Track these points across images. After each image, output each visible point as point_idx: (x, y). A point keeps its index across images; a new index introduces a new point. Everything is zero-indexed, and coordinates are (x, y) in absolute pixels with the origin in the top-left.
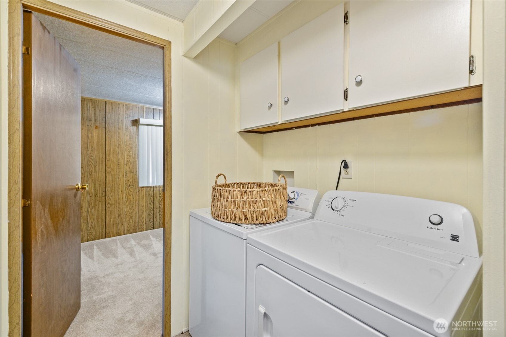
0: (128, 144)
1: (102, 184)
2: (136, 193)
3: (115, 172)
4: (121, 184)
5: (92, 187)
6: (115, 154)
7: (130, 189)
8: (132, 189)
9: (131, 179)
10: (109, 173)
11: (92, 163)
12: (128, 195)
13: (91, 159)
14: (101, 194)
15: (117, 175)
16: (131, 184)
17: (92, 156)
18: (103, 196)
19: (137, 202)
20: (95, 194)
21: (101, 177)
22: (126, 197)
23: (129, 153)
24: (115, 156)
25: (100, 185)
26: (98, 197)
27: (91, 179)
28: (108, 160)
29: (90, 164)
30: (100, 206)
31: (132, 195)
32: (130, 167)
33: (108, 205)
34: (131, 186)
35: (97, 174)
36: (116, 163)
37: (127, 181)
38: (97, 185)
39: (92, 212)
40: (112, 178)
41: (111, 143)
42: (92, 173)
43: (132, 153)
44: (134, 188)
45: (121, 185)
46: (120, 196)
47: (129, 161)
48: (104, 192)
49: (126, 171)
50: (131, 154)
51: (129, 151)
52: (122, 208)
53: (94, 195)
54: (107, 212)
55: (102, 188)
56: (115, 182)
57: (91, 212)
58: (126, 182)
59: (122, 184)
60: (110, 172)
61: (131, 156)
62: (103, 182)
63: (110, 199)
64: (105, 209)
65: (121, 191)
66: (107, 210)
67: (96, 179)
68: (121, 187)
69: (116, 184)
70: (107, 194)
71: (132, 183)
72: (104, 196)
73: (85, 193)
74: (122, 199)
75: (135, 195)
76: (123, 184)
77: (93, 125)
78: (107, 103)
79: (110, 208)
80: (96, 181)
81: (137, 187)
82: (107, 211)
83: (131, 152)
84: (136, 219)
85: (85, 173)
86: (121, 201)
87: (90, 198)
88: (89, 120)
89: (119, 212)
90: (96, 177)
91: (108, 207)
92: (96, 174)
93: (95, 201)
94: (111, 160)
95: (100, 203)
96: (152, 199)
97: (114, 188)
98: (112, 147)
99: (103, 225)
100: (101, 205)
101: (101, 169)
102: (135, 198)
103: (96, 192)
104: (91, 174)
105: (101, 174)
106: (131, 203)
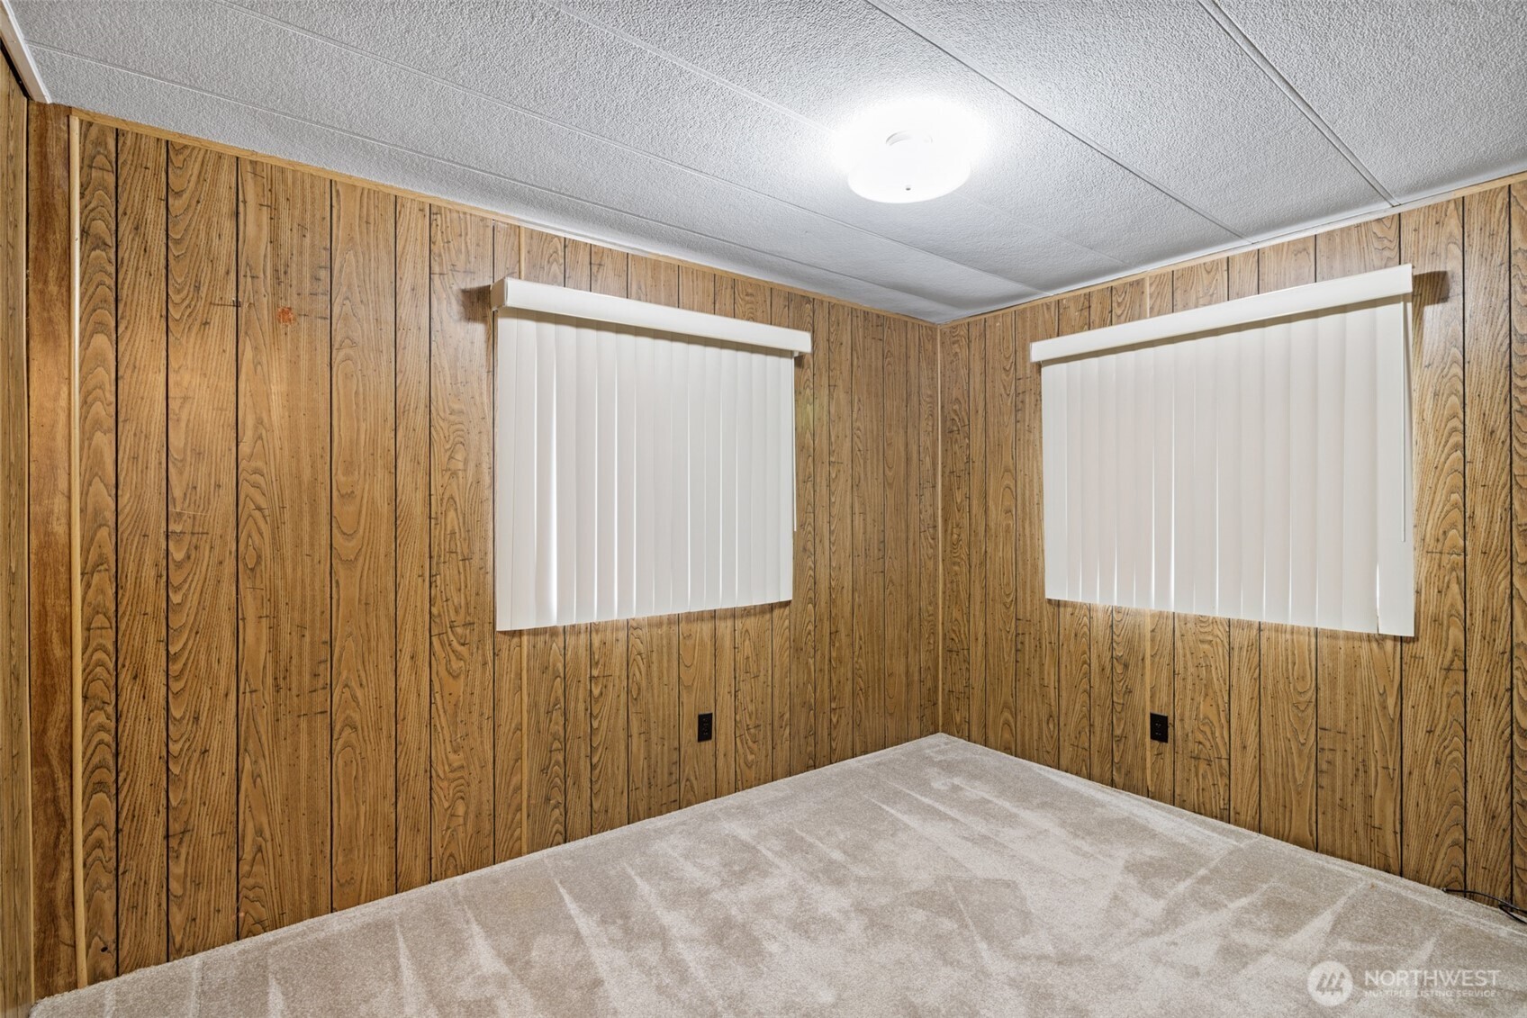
0: (444, 411)
1: (313, 621)
2: (485, 664)
3: (382, 557)
4: (409, 618)
5: (258, 640)
6: (380, 462)
7: (455, 643)
8: (463, 645)
9: (460, 590)
10: (350, 564)
11: (259, 509)
12: (443, 673)
13: (256, 486)
14: (307, 678)
15: (392, 572)
16: (460, 619)
17: (257, 471)
18: (320, 685)
19: (488, 712)
20: (276, 679)
21: (308, 581)
22: (437, 687)
23: (451, 458)
24: (380, 473)
25: (302, 627)
26: (294, 692)
27: (255, 599)
28: (342, 496)
29: (250, 516)
30: (304, 737)
31: (463, 677)
32: (453, 533)
33: (345, 734)
34: (459, 630)
35: (289, 571)
36: (385, 509)
37: (438, 602)
38: (285, 627)
39: (259, 776)
40: (364, 587)
41: (357, 405)
42: (258, 562)
43: (466, 461)
44: (475, 638)
45: (409, 626)
46: (403, 683)
47: (452, 497)
48: (322, 667)
49: (435, 554)
50: (461, 466)
51: (448, 447)
52: (413, 746)
53: (269, 681)
54: (340, 770)
55: (312, 643)
56: (382, 612)
57: (255, 777)
58: (435, 611)
59: (415, 622)
60: (352, 557)
61: (460, 474)
62: (318, 613)
63: (354, 698)
64: (327, 753)
65: (412, 658)
66: (339, 762)
67: (281, 593)
68: (409, 635)
69: (383, 620)
70: (339, 674)
71: (463, 611)
72: (324, 688)
73: (223, 674)
74: (413, 697)
75: (478, 674)
76: (420, 620)
77: (265, 300)
78: (338, 191)
79: (354, 749)
80: (282, 606)
81: (487, 635)
82: (341, 763)
83: (459, 456)
84: (485, 799)
85: (221, 563)
86: (412, 708)
87: (247, 701)
88: (242, 273)
89: (400, 764)
90: (280, 583)
91: (347, 745)
92: (283, 567)
93: (276, 713)
94: (358, 493)
95: (304, 725)
96: (560, 692)
97: (373, 644)
98: (363, 426)
99: (318, 841)
100: (309, 734)
101: (306, 539)
102: (477, 692)
103: (282, 663)
104: (252, 570)
105: (308, 570)
106: (461, 715)
